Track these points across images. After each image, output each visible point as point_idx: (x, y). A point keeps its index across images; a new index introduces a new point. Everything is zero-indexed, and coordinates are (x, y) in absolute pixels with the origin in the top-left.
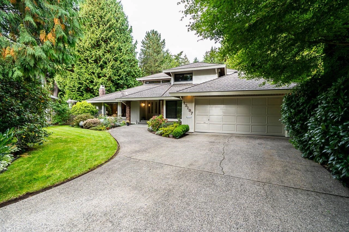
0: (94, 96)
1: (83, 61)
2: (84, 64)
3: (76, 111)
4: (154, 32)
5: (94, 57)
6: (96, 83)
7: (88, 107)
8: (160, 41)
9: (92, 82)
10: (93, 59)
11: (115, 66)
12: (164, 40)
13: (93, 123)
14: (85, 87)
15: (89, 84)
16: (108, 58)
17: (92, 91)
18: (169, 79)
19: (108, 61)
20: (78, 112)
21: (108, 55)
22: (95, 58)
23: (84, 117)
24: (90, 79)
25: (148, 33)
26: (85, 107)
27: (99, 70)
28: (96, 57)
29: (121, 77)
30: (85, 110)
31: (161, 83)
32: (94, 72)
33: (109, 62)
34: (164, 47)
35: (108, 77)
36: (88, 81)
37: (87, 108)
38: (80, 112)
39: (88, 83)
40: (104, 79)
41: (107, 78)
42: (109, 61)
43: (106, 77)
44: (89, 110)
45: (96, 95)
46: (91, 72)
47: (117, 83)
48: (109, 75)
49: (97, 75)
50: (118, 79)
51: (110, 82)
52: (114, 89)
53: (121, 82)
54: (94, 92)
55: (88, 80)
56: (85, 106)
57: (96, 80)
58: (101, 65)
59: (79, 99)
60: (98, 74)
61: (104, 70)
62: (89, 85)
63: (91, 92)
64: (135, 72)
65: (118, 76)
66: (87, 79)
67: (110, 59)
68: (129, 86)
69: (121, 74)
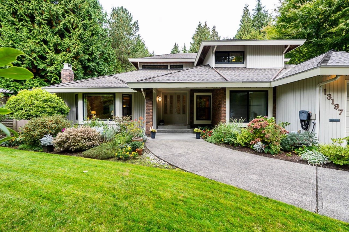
0: (46, 84)
1: (22, 16)
2: (25, 23)
3: (22, 109)
4: (123, 9)
5: (46, 13)
6: (51, 60)
7: (52, 102)
8: (131, 23)
9: (43, 58)
10: (44, 17)
11: (85, 38)
12: (136, 22)
13: (85, 139)
14: (29, 64)
15: (37, 60)
16: (72, 22)
17: (43, 74)
18: (181, 64)
19: (72, 27)
20: (26, 111)
21: (72, 17)
22: (48, 16)
23: (50, 123)
24: (39, 52)
25: (114, 9)
26: (45, 101)
27: (56, 39)
28: (50, 14)
29: (93, 56)
30: (44, 108)
31: (169, 68)
32: (48, 40)
33: (74, 29)
34: (138, 30)
35: (74, 53)
36: (34, 55)
37: (50, 104)
38: (31, 112)
39: (35, 58)
40: (68, 55)
41: (72, 55)
42: (74, 27)
43: (70, 51)
44: (54, 108)
45: (52, 82)
46: (40, 39)
47: (87, 65)
48: (76, 49)
49: (54, 46)
50: (89, 60)
51: (77, 62)
52: (81, 75)
53: (92, 65)
54: (48, 76)
55: (35, 52)
56: (44, 98)
57: (51, 55)
58: (59, 30)
59: (13, 87)
60: (56, 45)
61: (67, 40)
62: (37, 63)
63: (42, 77)
64: (109, 55)
65: (89, 54)
66: (32, 51)
67: (77, 23)
68: (101, 73)
69: (94, 52)
